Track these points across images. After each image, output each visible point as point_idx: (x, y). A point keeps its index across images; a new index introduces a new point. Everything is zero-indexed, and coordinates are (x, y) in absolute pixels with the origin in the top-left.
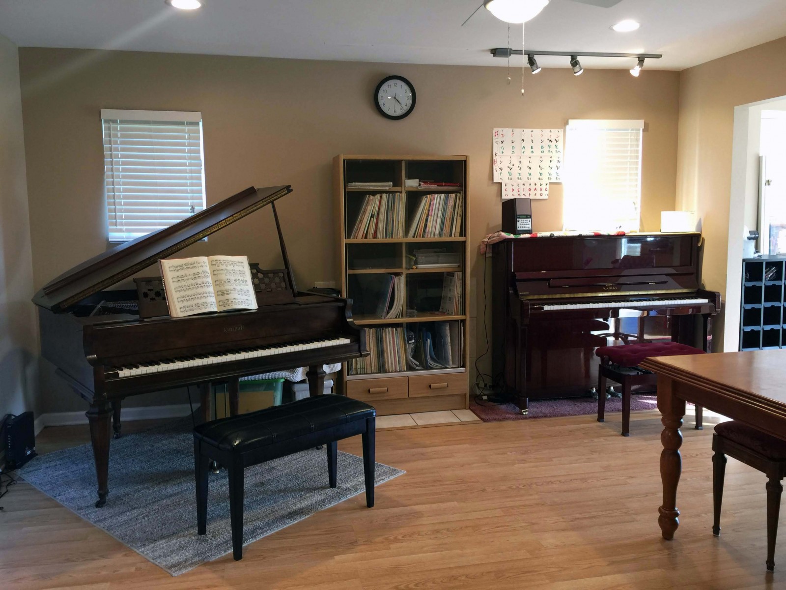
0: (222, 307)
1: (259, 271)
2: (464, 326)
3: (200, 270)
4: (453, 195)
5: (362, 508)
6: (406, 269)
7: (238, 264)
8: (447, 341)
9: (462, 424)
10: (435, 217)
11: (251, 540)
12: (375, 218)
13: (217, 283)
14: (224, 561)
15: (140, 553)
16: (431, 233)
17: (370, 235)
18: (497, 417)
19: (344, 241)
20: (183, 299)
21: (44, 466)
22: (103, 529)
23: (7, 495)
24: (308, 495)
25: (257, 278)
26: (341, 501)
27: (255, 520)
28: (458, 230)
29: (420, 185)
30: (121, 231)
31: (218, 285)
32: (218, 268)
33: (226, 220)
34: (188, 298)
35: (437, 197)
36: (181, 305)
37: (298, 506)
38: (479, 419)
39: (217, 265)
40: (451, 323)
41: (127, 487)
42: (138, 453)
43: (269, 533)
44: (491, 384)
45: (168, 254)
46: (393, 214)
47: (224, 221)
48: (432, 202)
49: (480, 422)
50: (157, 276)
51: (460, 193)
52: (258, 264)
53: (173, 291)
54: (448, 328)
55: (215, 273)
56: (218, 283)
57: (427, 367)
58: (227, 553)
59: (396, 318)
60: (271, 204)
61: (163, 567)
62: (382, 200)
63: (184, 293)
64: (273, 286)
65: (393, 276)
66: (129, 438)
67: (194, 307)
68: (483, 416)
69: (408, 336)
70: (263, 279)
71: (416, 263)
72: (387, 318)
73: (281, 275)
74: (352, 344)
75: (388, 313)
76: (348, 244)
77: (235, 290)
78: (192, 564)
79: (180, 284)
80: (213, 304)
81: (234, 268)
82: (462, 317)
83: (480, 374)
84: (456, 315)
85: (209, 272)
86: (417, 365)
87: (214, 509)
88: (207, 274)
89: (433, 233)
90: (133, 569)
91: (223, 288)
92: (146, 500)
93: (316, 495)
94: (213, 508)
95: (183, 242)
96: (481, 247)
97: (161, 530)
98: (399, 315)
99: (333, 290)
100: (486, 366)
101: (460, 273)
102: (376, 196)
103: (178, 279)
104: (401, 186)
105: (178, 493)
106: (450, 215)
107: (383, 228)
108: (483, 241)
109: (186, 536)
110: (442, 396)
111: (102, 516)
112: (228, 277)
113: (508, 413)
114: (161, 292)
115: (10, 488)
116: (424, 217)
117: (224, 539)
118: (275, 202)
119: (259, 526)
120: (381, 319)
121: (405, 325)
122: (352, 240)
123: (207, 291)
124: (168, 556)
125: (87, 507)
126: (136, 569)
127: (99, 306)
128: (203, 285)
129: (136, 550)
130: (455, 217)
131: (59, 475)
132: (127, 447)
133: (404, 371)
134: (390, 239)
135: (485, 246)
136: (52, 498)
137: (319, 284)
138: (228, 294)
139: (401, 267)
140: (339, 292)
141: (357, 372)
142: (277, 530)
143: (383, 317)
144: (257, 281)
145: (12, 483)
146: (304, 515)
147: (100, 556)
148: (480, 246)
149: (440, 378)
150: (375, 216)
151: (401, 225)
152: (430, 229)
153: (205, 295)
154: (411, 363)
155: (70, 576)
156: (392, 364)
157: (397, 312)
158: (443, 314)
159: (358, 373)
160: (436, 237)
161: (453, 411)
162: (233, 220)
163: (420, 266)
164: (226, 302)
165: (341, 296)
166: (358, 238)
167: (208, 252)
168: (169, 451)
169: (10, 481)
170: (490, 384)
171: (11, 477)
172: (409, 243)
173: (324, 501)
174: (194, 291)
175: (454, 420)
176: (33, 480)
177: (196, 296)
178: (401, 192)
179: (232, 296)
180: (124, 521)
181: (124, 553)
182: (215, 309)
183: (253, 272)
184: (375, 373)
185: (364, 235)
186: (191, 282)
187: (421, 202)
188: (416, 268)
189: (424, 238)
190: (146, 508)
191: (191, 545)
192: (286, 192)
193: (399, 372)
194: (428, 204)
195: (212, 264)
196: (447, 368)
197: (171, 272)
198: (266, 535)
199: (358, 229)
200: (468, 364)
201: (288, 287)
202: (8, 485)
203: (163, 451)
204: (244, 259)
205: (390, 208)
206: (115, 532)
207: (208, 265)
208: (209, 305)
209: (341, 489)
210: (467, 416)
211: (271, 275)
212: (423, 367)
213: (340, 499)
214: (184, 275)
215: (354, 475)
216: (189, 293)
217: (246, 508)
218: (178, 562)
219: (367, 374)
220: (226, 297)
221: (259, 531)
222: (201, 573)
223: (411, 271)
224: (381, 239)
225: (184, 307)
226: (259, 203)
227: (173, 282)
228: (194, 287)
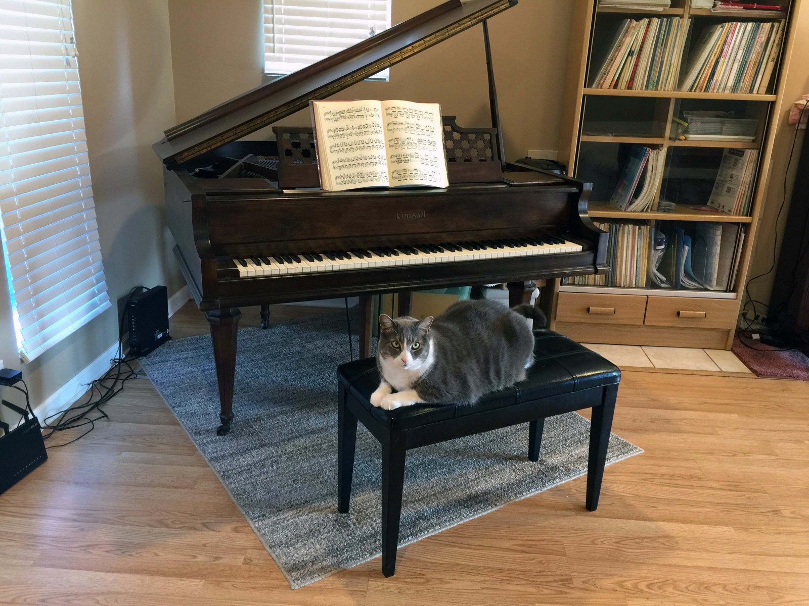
0: (397, 180)
1: (455, 129)
2: (747, 232)
3: (369, 121)
4: (767, 26)
5: (578, 509)
6: (670, 139)
7: (425, 115)
8: (714, 251)
9: (723, 374)
10: (732, 58)
11: (410, 538)
12: (635, 57)
13: (392, 143)
14: (367, 573)
15: (255, 529)
16: (720, 85)
17: (623, 84)
18: (778, 372)
19: (582, 91)
20: (340, 164)
21: (173, 357)
22: (218, 475)
23: (120, 393)
24: (497, 467)
25: (452, 139)
26: (546, 489)
27: (420, 500)
28: (766, 83)
29: (715, 6)
30: (279, 60)
31: (393, 146)
32: (395, 120)
33: (414, 45)
34: (348, 163)
35: (740, 27)
36: (338, 172)
37: (483, 486)
38: (748, 371)
39: (393, 116)
40: (726, 225)
41: (261, 407)
42: (285, 355)
43: (438, 531)
44: (765, 317)
45: (325, 93)
46: (664, 53)
47: (410, 47)
48: (730, 35)
49: (751, 376)
50: (308, 126)
51: (780, 22)
52: (454, 118)
53: (328, 150)
54: (719, 233)
55: (391, 126)
56: (394, 143)
57: (676, 285)
58: (374, 557)
59: (642, 211)
60: (481, 24)
61: (281, 566)
62: (650, 28)
63: (343, 156)
64: (474, 153)
65: (648, 149)
66: (277, 330)
67: (356, 178)
68: (756, 368)
69: (655, 239)
70: (460, 141)
71: (686, 132)
72: (629, 210)
73: (487, 137)
74: (584, 253)
75: (631, 203)
76: (588, 95)
77: (417, 155)
78: (323, 570)
79: (339, 141)
80: (384, 175)
81: (418, 122)
82: (747, 219)
83: (751, 301)
84: (736, 215)
85: (382, 125)
86: (662, 281)
87: (365, 467)
88: (378, 129)
89: (722, 86)
90: (240, 560)
91: (399, 151)
92: (280, 434)
93: (508, 470)
94: (362, 465)
95: (350, 76)
96: (791, 113)
97: (291, 491)
98: (648, 208)
99: (555, 164)
100: (763, 292)
101: (755, 152)
102: (642, 22)
103: (336, 133)
104: (683, 6)
105: (322, 429)
106: (757, 58)
107: (645, 74)
108: (796, 104)
109: (322, 510)
110: (693, 328)
111: (221, 450)
112: (409, 135)
113: (794, 367)
114: (311, 150)
115: (128, 384)
116: (713, 59)
117: (373, 528)
118: (488, 20)
119: (423, 514)
120: (620, 211)
121: (653, 223)
122: (594, 91)
123: (377, 155)
124: (291, 545)
125: (207, 431)
126: (245, 559)
127: (241, 162)
128: (370, 145)
129: (251, 522)
130: (765, 61)
131: (187, 373)
132: (273, 343)
133: (642, 288)
134: (654, 91)
135: (797, 112)
136: (170, 408)
137: (535, 153)
138: (407, 161)
139: (661, 136)
140: (564, 167)
141: (574, 282)
142: (449, 526)
143: (623, 209)
144: (450, 144)
145: (131, 377)
146: (489, 505)
147: (204, 524)
148: (789, 111)
149: (696, 304)
150: (636, 54)
151: (673, 70)
152: (720, 79)
153: (373, 160)
154: (654, 278)
155: (156, 555)
156: (626, 276)
157: (645, 203)
158: (716, 211)
159: (576, 283)
160: (727, 92)
161: (705, 350)
162: (424, 46)
163: (692, 137)
164: (402, 173)
165: (567, 174)
166: (604, 87)
167: (383, 93)
168: (322, 357)
169: (130, 374)
170: (763, 316)
171: (131, 368)
172: (683, 99)
173: (519, 483)
174: (357, 154)
175: (710, 367)
176: (156, 376)
177: (360, 162)
178: (681, 17)
179: (414, 165)
180: (247, 466)
181: (234, 525)
182: (387, 184)
183: (446, 130)
184: (599, 286)
185: (614, 83)
186: (354, 138)
187: (711, 34)
188: (685, 140)
189: (707, 93)
190: (278, 447)
191: (326, 530)
192: (508, 4)
193: (635, 288)
194: (722, 38)
195: (388, 112)
196: (706, 290)
197: (327, 121)
198: (432, 533)
199: (607, 72)
200: (742, 288)
201: (496, 157)
202: (126, 379)
203: (315, 356)
204: (434, 109)
205: (661, 42)
206: (231, 483)
207: (381, 115)
208: (378, 176)
209: (545, 466)
210: (729, 363)
211: (472, 137)
212: (671, 283)
213: (544, 485)
214: (345, 127)
215: (564, 442)
216: (351, 155)
217: (407, 474)
218: (303, 561)
219: (588, 285)
220: (404, 165)
221: (424, 524)
222: (332, 590)
223: (678, 144)
224: (638, 90)
225: (342, 177)
226: (465, 21)
227: (329, 136)
228: (358, 146)
